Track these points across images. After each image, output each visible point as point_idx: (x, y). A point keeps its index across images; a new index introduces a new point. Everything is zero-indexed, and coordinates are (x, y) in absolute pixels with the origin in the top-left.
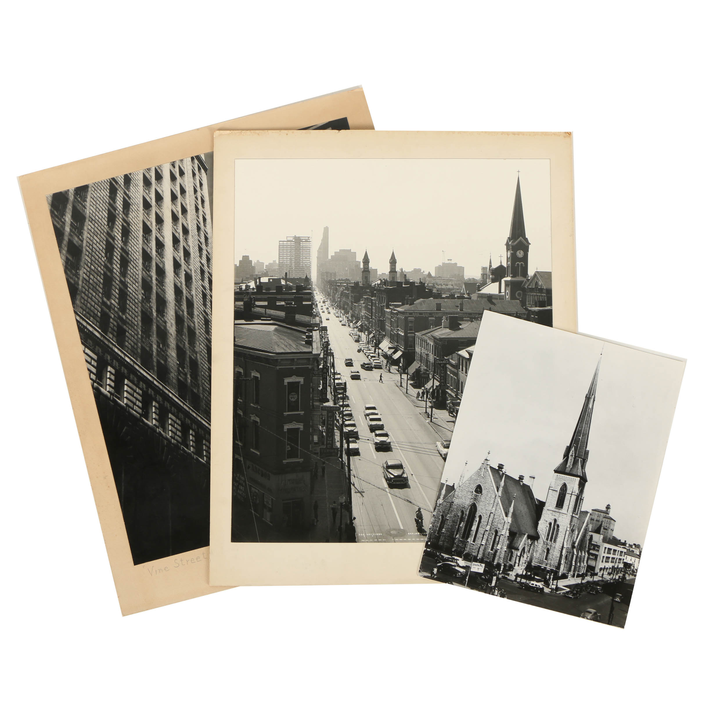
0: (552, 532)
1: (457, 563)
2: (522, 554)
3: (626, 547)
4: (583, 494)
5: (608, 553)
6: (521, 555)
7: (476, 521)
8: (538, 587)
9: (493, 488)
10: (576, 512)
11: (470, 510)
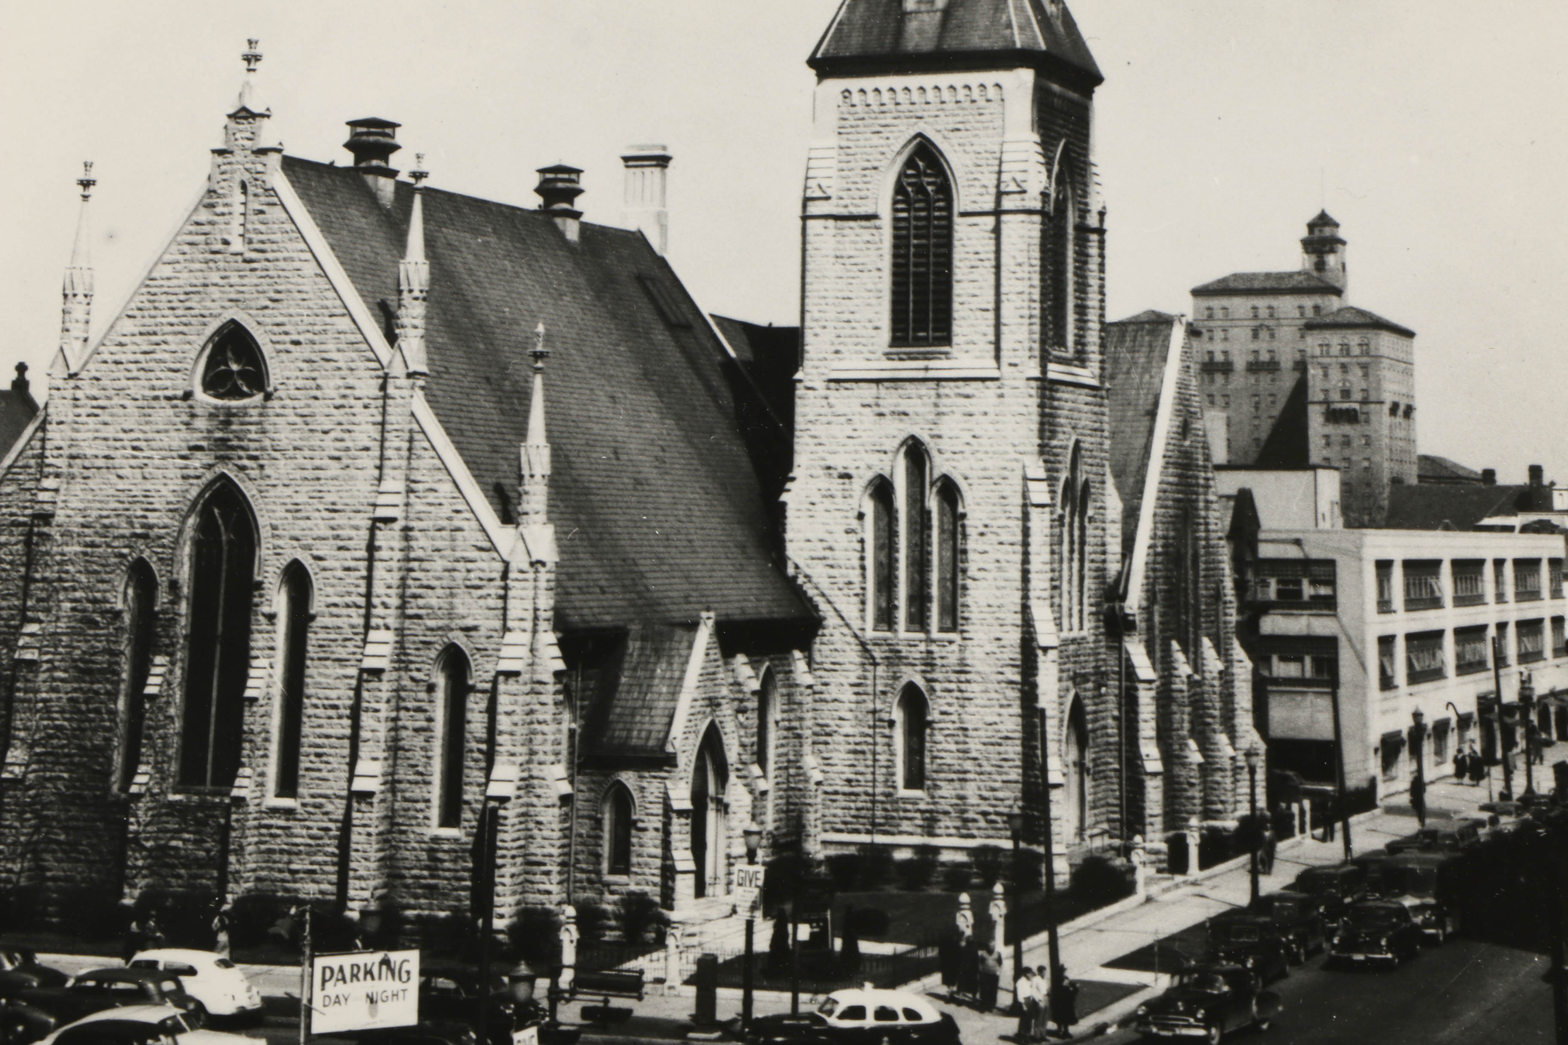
0: (911, 547)
1: (180, 997)
2: (712, 789)
3: (1555, 519)
4: (1093, 189)
5: (1413, 604)
6: (699, 796)
7: (271, 618)
8: (902, 1021)
9: (344, 323)
10: (1070, 339)
11: (198, 545)
